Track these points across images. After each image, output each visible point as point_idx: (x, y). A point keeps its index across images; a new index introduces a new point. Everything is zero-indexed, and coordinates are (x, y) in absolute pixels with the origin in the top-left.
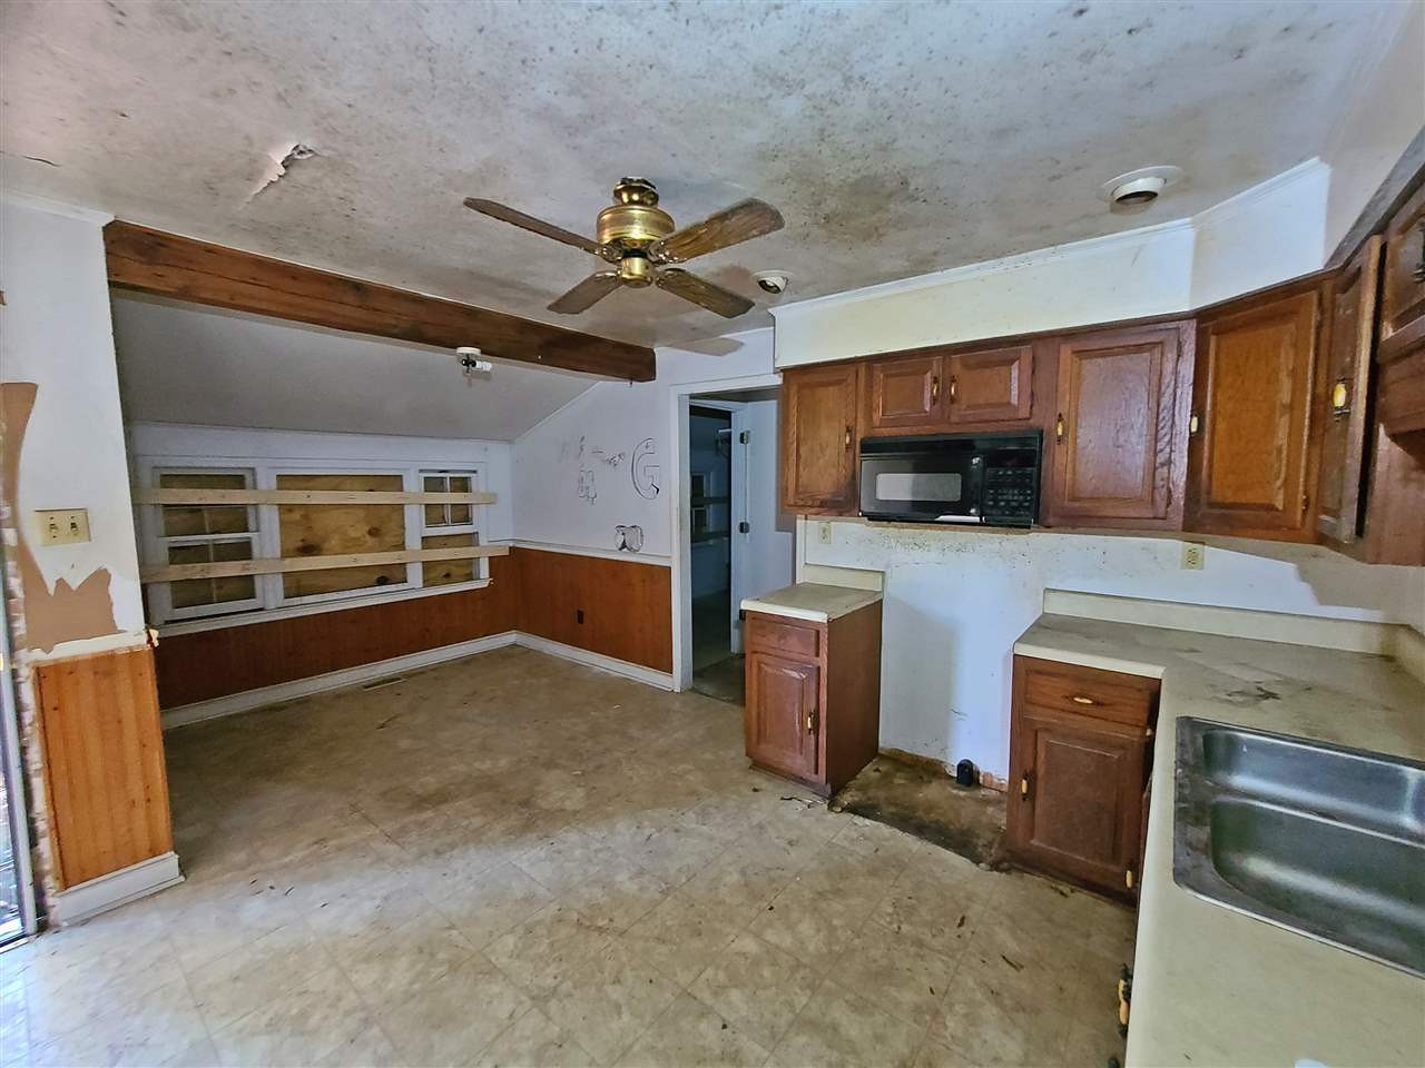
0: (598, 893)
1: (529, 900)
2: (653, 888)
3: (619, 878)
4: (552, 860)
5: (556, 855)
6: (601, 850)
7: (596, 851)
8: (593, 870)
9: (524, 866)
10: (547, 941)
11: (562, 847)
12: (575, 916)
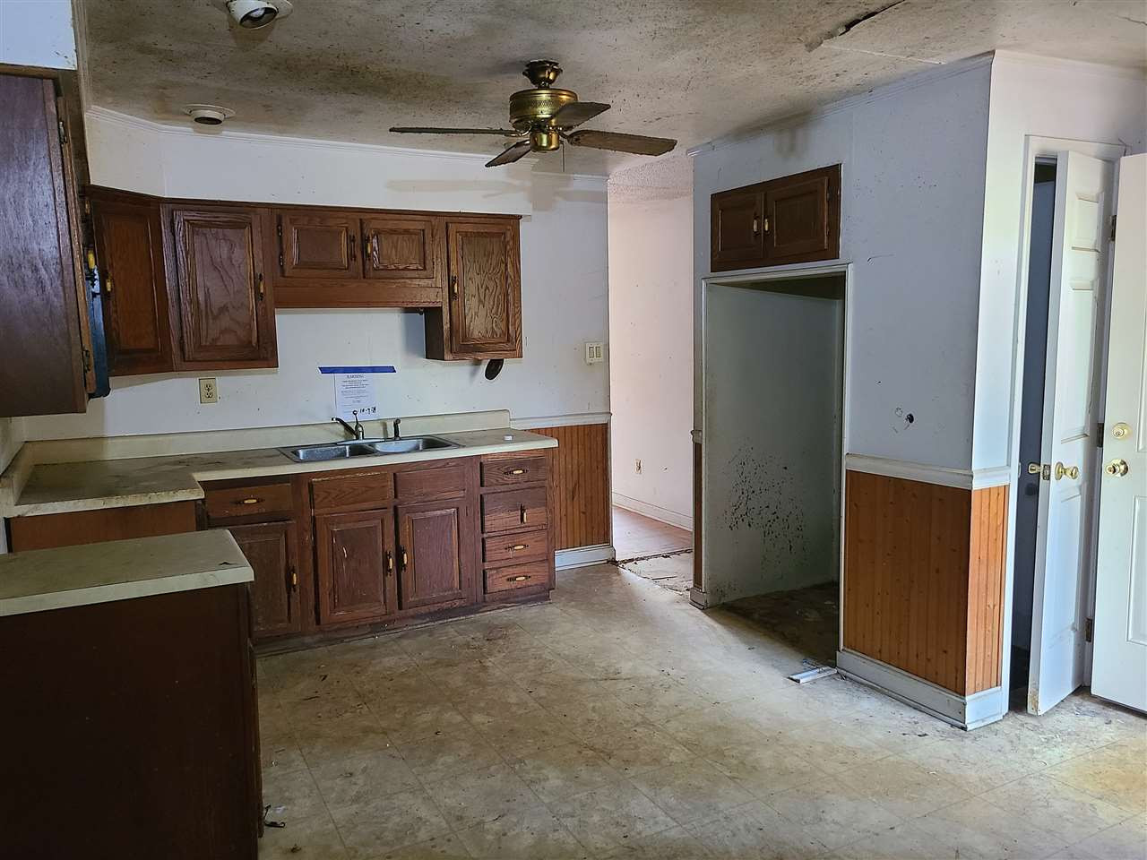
0: (584, 773)
1: (656, 784)
2: (529, 767)
3: (558, 782)
4: (628, 816)
5: (624, 822)
6: (566, 815)
7: (573, 816)
8: (582, 796)
9: (661, 817)
10: (640, 750)
11: (614, 830)
12: (612, 761)
